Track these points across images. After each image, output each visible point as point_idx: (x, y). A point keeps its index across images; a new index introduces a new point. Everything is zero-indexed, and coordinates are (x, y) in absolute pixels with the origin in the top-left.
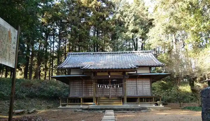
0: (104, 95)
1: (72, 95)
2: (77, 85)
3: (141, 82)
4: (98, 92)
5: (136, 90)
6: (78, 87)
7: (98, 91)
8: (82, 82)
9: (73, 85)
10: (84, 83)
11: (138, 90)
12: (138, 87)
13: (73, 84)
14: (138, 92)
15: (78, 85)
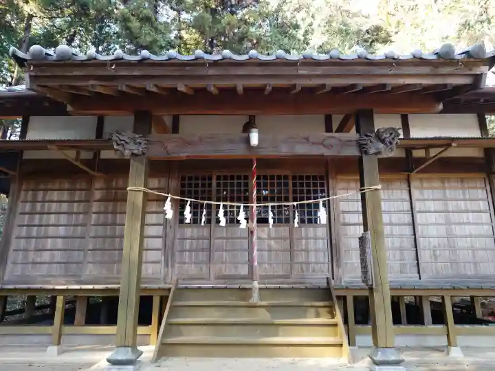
0: (216, 268)
1: (18, 270)
2: (54, 207)
3: (438, 194)
4: (182, 251)
5: (408, 243)
6: (63, 219)
7: (177, 247)
8: (89, 189)
9: (33, 207)
10: (98, 195)
11: (421, 241)
12: (419, 229)
13: (34, 201)
14: (425, 256)
15: (65, 207)
